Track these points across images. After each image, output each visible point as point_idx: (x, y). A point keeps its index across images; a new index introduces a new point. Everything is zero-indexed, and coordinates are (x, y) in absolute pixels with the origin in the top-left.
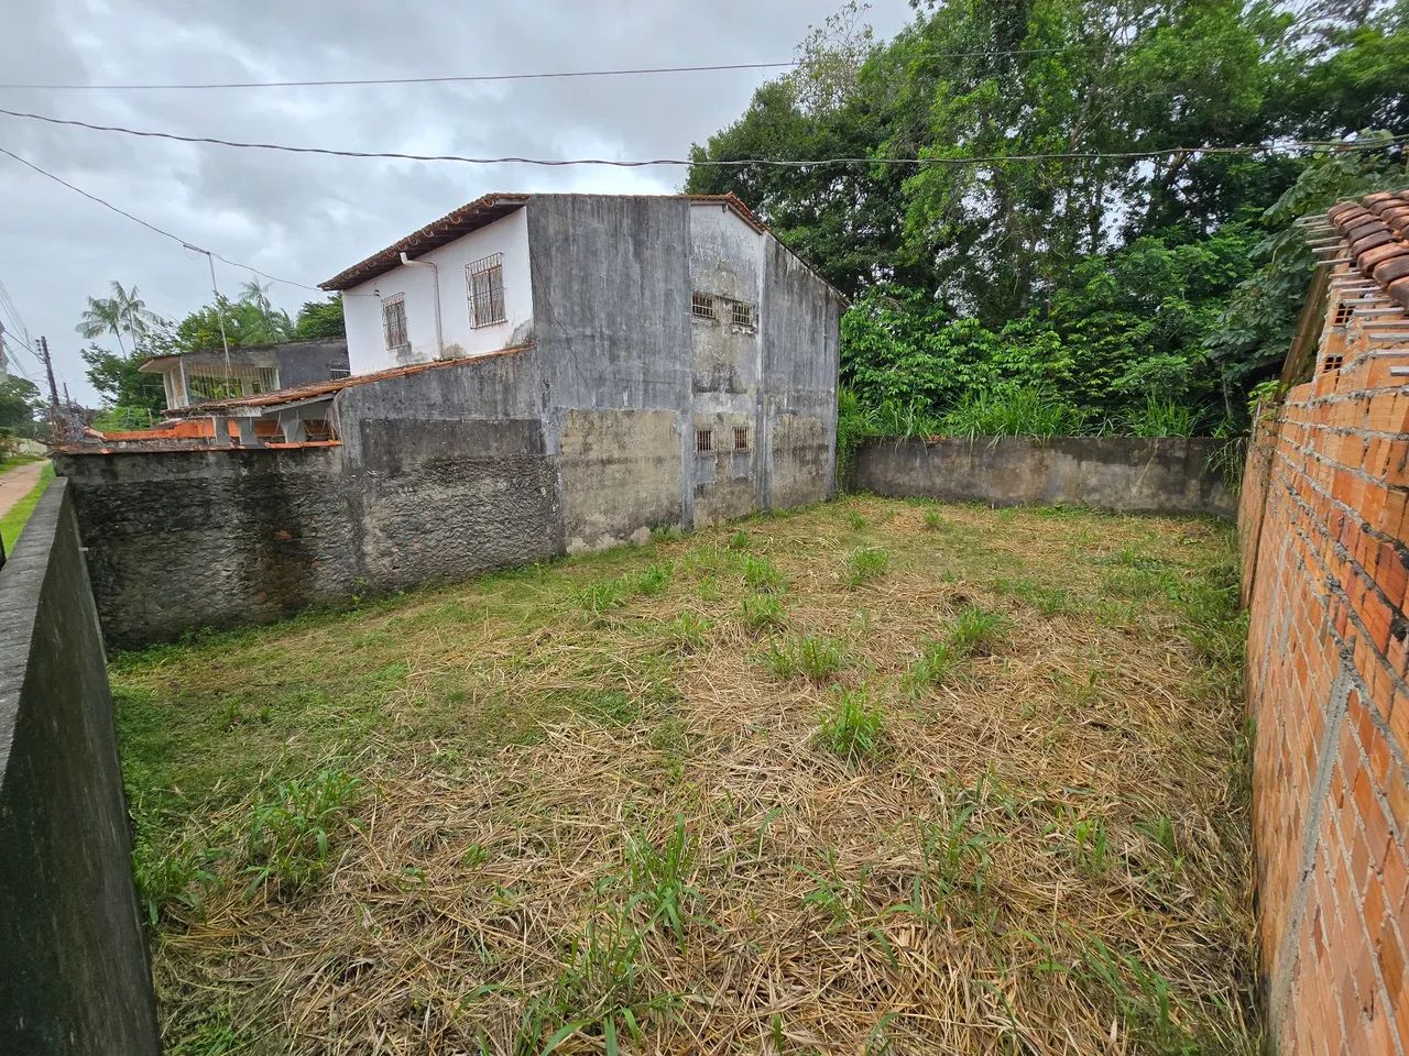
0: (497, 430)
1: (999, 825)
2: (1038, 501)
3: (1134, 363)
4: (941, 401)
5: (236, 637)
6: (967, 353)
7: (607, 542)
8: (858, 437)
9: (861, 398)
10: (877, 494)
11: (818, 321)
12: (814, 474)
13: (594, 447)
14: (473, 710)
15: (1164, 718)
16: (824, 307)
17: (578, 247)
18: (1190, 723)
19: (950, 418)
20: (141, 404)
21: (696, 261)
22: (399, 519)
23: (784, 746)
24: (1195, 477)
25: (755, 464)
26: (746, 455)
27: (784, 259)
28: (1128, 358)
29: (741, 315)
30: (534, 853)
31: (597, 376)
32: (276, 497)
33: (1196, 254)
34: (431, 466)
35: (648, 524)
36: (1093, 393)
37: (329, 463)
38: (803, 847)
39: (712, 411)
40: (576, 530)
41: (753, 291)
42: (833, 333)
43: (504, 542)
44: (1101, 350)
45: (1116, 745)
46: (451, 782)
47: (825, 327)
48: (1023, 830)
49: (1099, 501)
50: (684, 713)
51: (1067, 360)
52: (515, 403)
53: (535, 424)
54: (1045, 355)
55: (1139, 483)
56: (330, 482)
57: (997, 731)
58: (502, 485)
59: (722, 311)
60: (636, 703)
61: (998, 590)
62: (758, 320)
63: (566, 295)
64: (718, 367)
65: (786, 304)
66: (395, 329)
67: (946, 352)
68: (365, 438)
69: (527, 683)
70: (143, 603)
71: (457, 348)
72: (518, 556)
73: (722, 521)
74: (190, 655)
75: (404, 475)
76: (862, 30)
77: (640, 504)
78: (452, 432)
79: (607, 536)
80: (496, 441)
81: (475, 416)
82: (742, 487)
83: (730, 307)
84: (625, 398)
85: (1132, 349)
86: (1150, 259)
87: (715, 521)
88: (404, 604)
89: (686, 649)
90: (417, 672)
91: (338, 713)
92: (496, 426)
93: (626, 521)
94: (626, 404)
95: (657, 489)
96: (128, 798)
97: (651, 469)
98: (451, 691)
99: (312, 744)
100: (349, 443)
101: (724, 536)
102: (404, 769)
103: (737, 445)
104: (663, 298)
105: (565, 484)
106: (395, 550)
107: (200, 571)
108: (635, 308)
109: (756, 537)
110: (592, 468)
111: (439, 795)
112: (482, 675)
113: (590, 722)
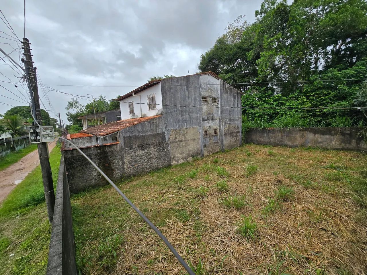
0: (155, 136)
1: (292, 264)
2: (303, 146)
3: (331, 104)
4: (272, 117)
5: (96, 190)
6: (278, 103)
7: (181, 161)
8: (248, 128)
9: (249, 117)
10: (254, 143)
11: (235, 99)
12: (236, 139)
13: (178, 138)
14: (149, 214)
15: (346, 228)
16: (237, 95)
17: (173, 90)
18: (356, 230)
19: (275, 121)
20: (77, 124)
21: (202, 89)
22: (132, 159)
23: (229, 232)
24: (354, 139)
25: (220, 138)
26: (217, 136)
27: (225, 85)
28: (329, 103)
29: (214, 100)
30: (164, 261)
31: (178, 120)
32: (105, 156)
33: (348, 72)
34: (139, 146)
35: (192, 156)
36: (318, 113)
37: (117, 147)
38: (234, 266)
39: (208, 125)
40: (173, 159)
41: (217, 94)
42: (240, 102)
43: (156, 163)
44: (320, 101)
45: (329, 238)
46: (144, 237)
47: (237, 101)
48: (299, 267)
49: (322, 146)
50: (202, 218)
51: (309, 105)
52: (158, 129)
53: (163, 134)
54: (302, 103)
55: (335, 141)
56: (117, 152)
57: (291, 230)
58: (156, 149)
59: (209, 100)
60: (189, 214)
61: (291, 178)
62: (219, 101)
63: (170, 102)
64: (209, 114)
65: (226, 96)
66: (131, 109)
67: (272, 103)
68: (124, 141)
69: (162, 206)
70: (78, 182)
71: (145, 115)
72: (160, 166)
73: (211, 154)
74: (87, 194)
75: (133, 149)
76: (244, 21)
77: (189, 151)
78: (144, 137)
79: (181, 160)
80: (154, 139)
81: (149, 133)
82: (216, 144)
83: (211, 99)
84: (185, 125)
85: (330, 100)
86: (333, 75)
87: (209, 154)
88: (133, 180)
89: (202, 197)
90: (136, 202)
91: (118, 214)
92: (154, 135)
93: (186, 156)
94: (185, 126)
95: (194, 147)
96: (74, 237)
97: (192, 142)
98: (144, 208)
99: (113, 223)
100: (121, 142)
101: (212, 158)
102: (133, 232)
103: (215, 133)
104: (194, 99)
105: (171, 147)
106: (131, 167)
107: (90, 174)
108: (187, 102)
109: (220, 159)
110: (177, 143)
111: (141, 241)
112: (151, 203)
113: (178, 220)
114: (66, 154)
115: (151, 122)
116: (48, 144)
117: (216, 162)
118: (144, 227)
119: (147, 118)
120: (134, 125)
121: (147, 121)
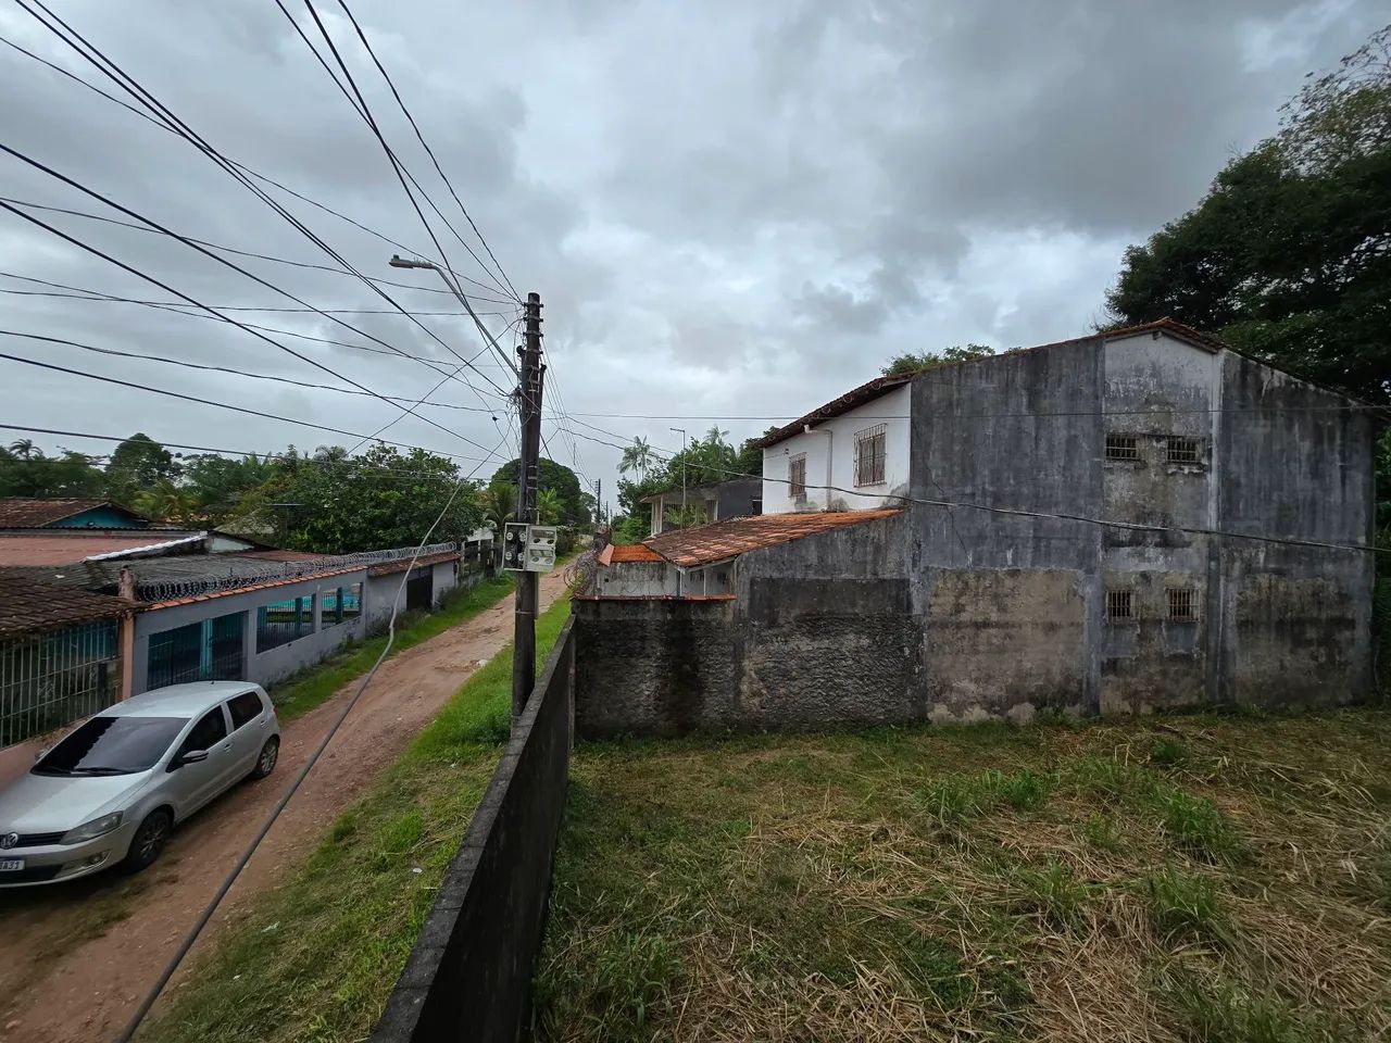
0: (865, 588)
5: (645, 744)
7: (977, 714)
11: (1326, 447)
12: (1323, 660)
13: (968, 608)
14: (794, 905)
16: (1339, 427)
17: (963, 410)
20: (640, 516)
21: (1112, 399)
22: (771, 665)
25: (1205, 638)
26: (1190, 625)
27: (1256, 375)
29: (1182, 451)
31: (976, 534)
32: (686, 638)
34: (802, 620)
35: (1032, 699)
37: (724, 613)
39: (1133, 569)
40: (940, 696)
41: (1202, 421)
43: (861, 698)
46: (755, 992)
52: (884, 563)
53: (903, 583)
56: (723, 628)
58: (865, 642)
59: (1151, 451)
60: (969, 979)
62: (1210, 455)
63: (946, 455)
64: (1144, 516)
65: (1261, 431)
66: (797, 480)
68: (752, 593)
69: (852, 892)
70: (598, 705)
71: (841, 502)
72: (874, 714)
73: (1145, 709)
74: (616, 752)
75: (780, 626)
77: (1022, 676)
78: (823, 589)
79: (977, 708)
80: (863, 599)
81: (845, 576)
82: (1181, 667)
83: (1164, 444)
84: (1010, 556)
87: (1135, 707)
88: (766, 743)
89: (1051, 918)
90: (757, 833)
91: (689, 858)
92: (864, 585)
93: (1003, 693)
94: (1010, 563)
95: (1047, 660)
96: (551, 886)
97: (1040, 635)
98: (779, 870)
99: (665, 885)
100: (739, 597)
101: (1145, 734)
102: (723, 952)
103: (1174, 612)
104: (1064, 446)
105: (931, 646)
106: (764, 692)
107: (633, 688)
108: (1027, 461)
109: (1203, 748)
110: (963, 630)
111: (742, 1004)
112: (811, 861)
113: (907, 983)
114: (582, 612)
115: (858, 535)
116: (541, 580)
117: (1165, 759)
118: (765, 949)
119: (843, 518)
120: (791, 540)
121: (843, 530)
